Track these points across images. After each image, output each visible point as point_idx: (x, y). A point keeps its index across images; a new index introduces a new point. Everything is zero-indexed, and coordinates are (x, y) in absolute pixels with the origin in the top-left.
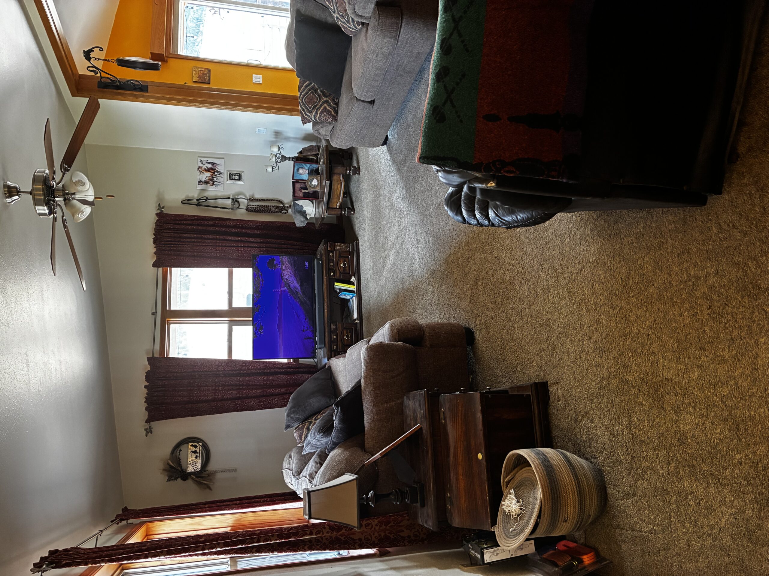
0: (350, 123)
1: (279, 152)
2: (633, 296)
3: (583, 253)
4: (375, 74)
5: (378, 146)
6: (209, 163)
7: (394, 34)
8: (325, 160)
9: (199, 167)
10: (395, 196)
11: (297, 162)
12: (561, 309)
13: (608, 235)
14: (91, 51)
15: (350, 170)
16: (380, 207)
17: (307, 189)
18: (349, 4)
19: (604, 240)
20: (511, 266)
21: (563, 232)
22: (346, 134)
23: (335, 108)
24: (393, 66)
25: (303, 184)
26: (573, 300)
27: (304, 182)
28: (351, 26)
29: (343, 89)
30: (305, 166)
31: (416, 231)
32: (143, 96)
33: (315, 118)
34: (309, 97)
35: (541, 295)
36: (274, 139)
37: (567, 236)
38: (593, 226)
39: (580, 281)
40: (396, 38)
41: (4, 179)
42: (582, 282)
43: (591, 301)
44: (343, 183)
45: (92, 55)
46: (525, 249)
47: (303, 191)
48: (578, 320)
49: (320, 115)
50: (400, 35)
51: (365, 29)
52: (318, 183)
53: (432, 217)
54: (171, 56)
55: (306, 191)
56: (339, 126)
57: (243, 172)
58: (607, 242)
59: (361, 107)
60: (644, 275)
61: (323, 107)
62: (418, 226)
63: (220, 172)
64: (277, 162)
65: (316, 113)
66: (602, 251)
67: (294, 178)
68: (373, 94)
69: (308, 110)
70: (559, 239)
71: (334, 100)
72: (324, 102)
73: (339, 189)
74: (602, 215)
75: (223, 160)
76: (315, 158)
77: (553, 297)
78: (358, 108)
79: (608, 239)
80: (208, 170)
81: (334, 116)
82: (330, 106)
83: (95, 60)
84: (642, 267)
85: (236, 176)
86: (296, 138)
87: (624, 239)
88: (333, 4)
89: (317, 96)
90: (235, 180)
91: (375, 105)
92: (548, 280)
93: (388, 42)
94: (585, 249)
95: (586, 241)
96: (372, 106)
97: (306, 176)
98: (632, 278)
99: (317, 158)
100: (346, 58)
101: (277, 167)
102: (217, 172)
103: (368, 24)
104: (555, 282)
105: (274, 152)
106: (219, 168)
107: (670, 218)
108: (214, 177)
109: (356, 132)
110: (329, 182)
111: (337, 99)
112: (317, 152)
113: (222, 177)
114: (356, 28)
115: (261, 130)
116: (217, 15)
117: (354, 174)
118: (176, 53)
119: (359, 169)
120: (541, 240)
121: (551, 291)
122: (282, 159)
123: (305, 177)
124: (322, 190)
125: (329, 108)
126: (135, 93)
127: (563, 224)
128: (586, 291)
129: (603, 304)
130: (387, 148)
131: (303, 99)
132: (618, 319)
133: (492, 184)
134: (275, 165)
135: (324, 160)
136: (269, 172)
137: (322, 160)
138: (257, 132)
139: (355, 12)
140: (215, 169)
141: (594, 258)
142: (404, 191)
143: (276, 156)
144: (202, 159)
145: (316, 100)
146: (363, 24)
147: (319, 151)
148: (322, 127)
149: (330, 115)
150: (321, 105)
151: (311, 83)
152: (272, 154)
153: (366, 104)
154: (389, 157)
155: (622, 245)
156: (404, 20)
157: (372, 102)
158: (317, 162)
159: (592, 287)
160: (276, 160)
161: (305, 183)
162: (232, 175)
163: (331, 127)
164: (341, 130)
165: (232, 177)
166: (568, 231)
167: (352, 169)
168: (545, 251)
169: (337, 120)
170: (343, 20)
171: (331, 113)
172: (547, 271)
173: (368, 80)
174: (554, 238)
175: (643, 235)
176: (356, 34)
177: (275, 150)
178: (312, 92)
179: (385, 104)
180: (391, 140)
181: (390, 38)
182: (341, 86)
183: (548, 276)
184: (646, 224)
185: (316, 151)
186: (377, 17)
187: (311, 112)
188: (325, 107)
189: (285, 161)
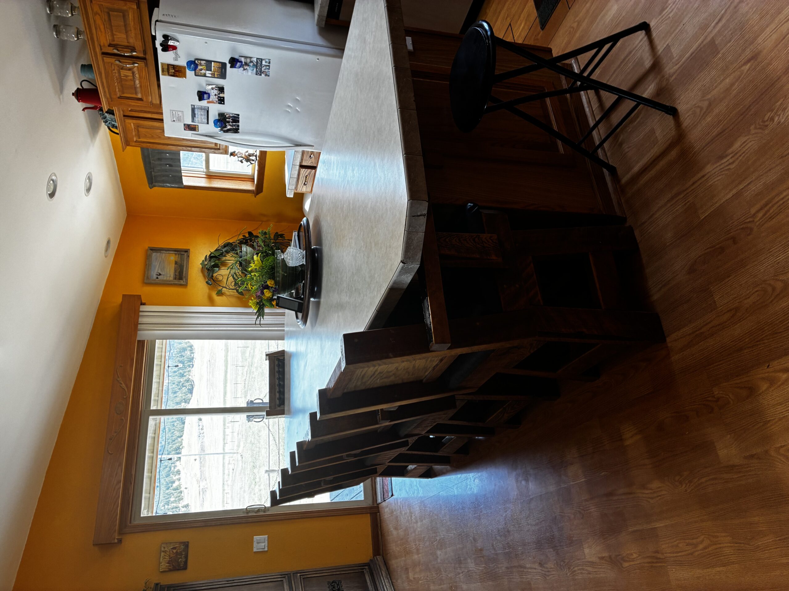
54: (129, 525)
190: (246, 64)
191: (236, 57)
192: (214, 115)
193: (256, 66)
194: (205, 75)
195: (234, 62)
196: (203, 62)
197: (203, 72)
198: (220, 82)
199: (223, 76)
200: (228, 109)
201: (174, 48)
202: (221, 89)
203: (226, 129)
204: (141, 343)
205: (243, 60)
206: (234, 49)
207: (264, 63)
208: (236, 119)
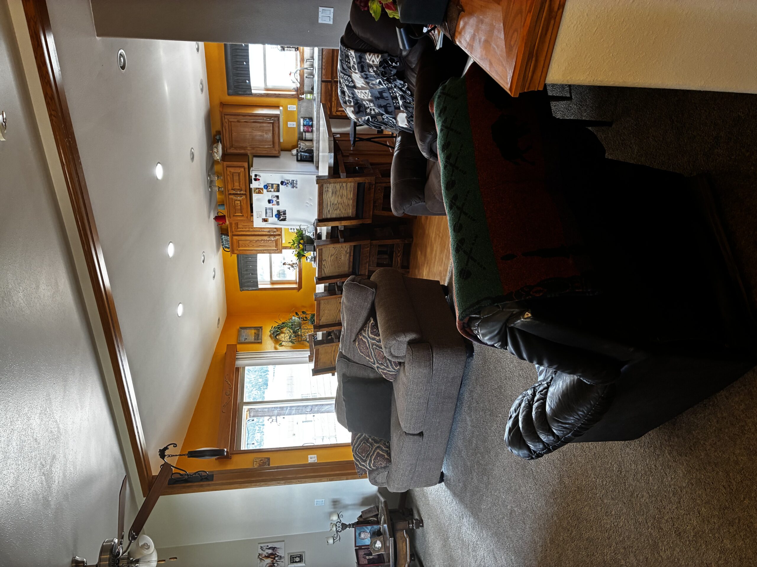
0: (403, 460)
1: (339, 520)
2: (744, 498)
3: (673, 482)
4: (418, 404)
5: (436, 484)
6: (269, 548)
7: (428, 363)
8: (386, 518)
9: (260, 554)
10: (464, 529)
11: (358, 526)
12: (679, 560)
13: (688, 449)
14: (166, 448)
15: (413, 523)
16: (451, 551)
17: (372, 555)
18: (386, 348)
19: (686, 456)
20: (607, 540)
21: (643, 472)
22: (402, 474)
23: (387, 451)
24: (433, 395)
25: (366, 550)
26: (686, 541)
27: (367, 547)
28: (390, 370)
29: (392, 429)
30: (366, 529)
31: (495, 557)
32: (209, 485)
33: (370, 466)
34: (361, 447)
35: (651, 556)
36: (332, 510)
37: (648, 473)
38: (670, 448)
39: (684, 514)
40: (431, 366)
41: (73, 554)
42: (687, 515)
43: (705, 530)
44: (408, 539)
45: (167, 453)
46: (613, 513)
47: (367, 557)
48: (702, 562)
49: (374, 462)
50: (434, 364)
51: (402, 368)
52: (382, 545)
53: (507, 532)
54: (234, 452)
55: (371, 557)
56: (393, 467)
57: (304, 552)
58: (691, 457)
59: (411, 441)
60: (743, 469)
61: (376, 453)
62: (495, 550)
63: (281, 556)
64: (337, 531)
65: (370, 461)
66: (690, 468)
67: (357, 545)
68: (421, 425)
69: (362, 459)
70: (643, 481)
71: (385, 444)
72: (376, 449)
73: (405, 548)
74: (672, 433)
75: (283, 543)
76: (375, 519)
77: (665, 551)
78: (409, 443)
79: (690, 453)
80: (268, 557)
81: (387, 459)
82: (382, 450)
83: (169, 456)
84: (737, 463)
85: (297, 558)
86: (354, 505)
87: (705, 445)
88: (372, 356)
89: (368, 444)
90: (296, 562)
91: (424, 438)
92: (651, 534)
93: (425, 371)
94: (673, 477)
95: (670, 467)
96: (421, 438)
97: (369, 540)
98: (734, 479)
99: (378, 519)
100: (391, 404)
101: (338, 538)
102: (277, 557)
103: (404, 363)
104: (659, 531)
105: (334, 521)
106: (280, 553)
107: (737, 399)
108: (275, 563)
109: (411, 470)
110: (393, 538)
111: (388, 443)
112: (377, 513)
113: (282, 562)
114: (395, 370)
115: (319, 502)
116: (274, 422)
117: (418, 527)
118: (239, 449)
119: (422, 521)
120: (625, 493)
121: (660, 544)
122: (342, 527)
123: (368, 542)
124: (387, 552)
125: (381, 453)
126: (202, 483)
127: (640, 463)
128: (695, 523)
129: (719, 527)
130: (445, 484)
131: (356, 450)
132: (742, 534)
133: (527, 315)
134: (335, 536)
135: (384, 517)
136: (331, 544)
137: (383, 518)
138: (315, 505)
139: (391, 354)
140: (276, 554)
141: (687, 481)
142: (472, 519)
143: (336, 525)
144: (262, 545)
145: (368, 449)
146: (400, 363)
147: (378, 511)
148: (378, 474)
149: (383, 459)
150: (374, 451)
151: (362, 435)
152: (331, 523)
153: (415, 437)
154: (449, 492)
155: (707, 451)
156: (434, 352)
157: (421, 434)
158: (378, 523)
159: (699, 514)
160: (336, 529)
161: (369, 548)
162: (293, 557)
163: (387, 473)
164: (396, 471)
165: (293, 560)
166: (648, 468)
167: (414, 521)
168: (634, 503)
169: (391, 462)
170: (383, 367)
171: (384, 457)
172: (646, 524)
173: (413, 411)
174: (638, 484)
175: (721, 430)
176: (396, 377)
177: (335, 518)
178: (364, 442)
179: (433, 435)
180: (447, 474)
181: (425, 367)
182: (390, 429)
183: (650, 530)
184: (718, 418)
185: (375, 512)
186: (411, 353)
187: (365, 461)
188: (378, 453)
189: (345, 529)
190: (288, 183)
191: (283, 181)
192: (275, 212)
193: (291, 184)
194: (271, 191)
195: (282, 183)
196: (270, 185)
197: (270, 189)
198: (277, 194)
199: (278, 191)
200: (281, 208)
201: (259, 180)
202: (278, 197)
203: (280, 219)
204: (238, 369)
205: (286, 181)
206: (282, 177)
207: (295, 182)
208: (285, 213)
